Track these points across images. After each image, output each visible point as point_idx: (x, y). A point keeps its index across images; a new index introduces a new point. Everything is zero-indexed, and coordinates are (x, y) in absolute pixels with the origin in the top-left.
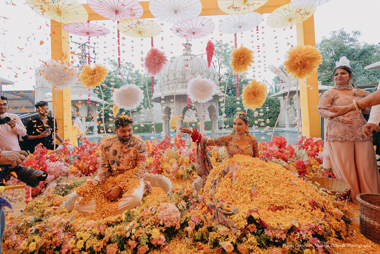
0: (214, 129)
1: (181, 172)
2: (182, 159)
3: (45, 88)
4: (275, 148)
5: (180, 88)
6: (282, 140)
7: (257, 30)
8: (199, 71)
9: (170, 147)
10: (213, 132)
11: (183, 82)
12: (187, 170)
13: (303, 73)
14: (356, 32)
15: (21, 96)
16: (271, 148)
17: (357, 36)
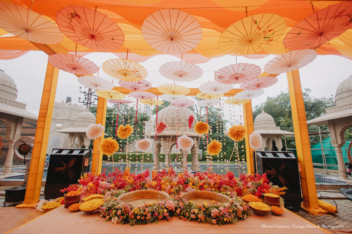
0: (194, 163)
1: (172, 190)
2: (173, 183)
3: (56, 120)
4: (227, 179)
5: (170, 129)
6: (231, 175)
7: (220, 105)
8: (184, 118)
9: (166, 176)
10: (193, 165)
11: (172, 126)
12: (176, 190)
13: (238, 138)
14: (308, 89)
15: (33, 125)
16: (225, 179)
17: (308, 92)
